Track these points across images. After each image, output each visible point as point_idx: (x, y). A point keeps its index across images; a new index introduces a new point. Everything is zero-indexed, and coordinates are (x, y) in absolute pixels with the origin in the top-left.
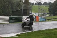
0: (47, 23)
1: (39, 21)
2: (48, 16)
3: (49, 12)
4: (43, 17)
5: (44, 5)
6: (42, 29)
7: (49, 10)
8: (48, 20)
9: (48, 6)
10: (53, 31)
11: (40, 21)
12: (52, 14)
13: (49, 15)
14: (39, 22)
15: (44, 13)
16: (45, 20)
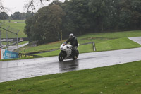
0: (21, 63)
1: (2, 58)
2: (24, 47)
3: (26, 36)
4: (12, 48)
5: (14, 19)
6: (9, 80)
7: (28, 31)
8: (23, 56)
9: (24, 21)
10: (35, 84)
11: (5, 60)
12: (35, 42)
13: (27, 43)
14: (3, 60)
15: (15, 40)
16: (18, 56)
